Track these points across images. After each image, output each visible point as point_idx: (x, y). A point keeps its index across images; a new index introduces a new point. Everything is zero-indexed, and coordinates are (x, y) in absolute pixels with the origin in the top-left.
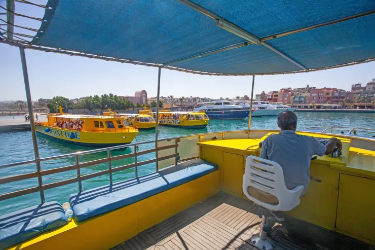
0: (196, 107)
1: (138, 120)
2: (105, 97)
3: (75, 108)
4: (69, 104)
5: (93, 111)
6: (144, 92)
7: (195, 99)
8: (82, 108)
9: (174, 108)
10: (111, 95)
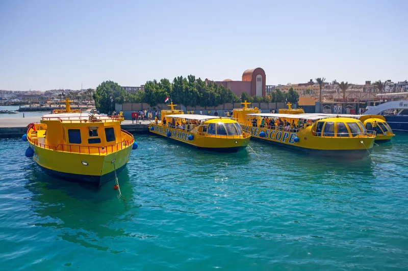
0: (372, 104)
1: (205, 130)
2: (179, 81)
3: (127, 102)
4: (116, 95)
5: (156, 107)
6: (260, 72)
7: (380, 86)
8: (137, 102)
9: (324, 104)
10: (192, 78)
